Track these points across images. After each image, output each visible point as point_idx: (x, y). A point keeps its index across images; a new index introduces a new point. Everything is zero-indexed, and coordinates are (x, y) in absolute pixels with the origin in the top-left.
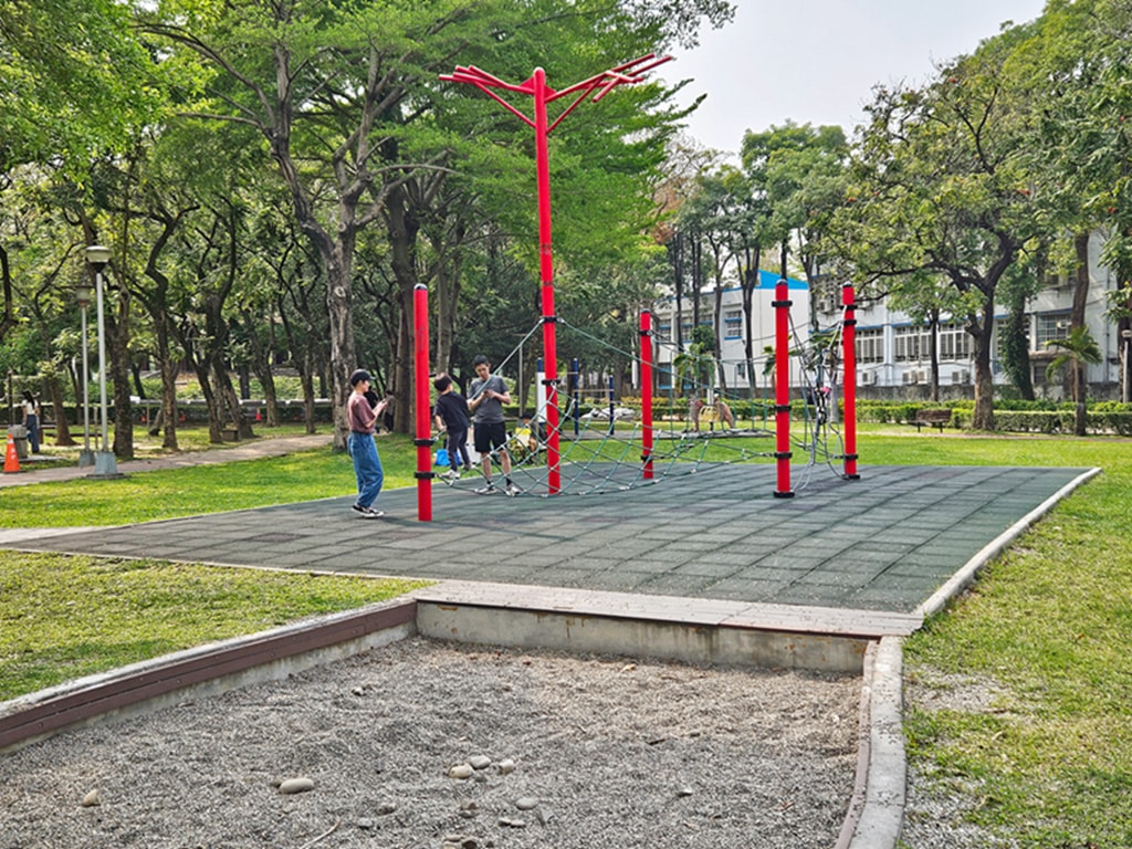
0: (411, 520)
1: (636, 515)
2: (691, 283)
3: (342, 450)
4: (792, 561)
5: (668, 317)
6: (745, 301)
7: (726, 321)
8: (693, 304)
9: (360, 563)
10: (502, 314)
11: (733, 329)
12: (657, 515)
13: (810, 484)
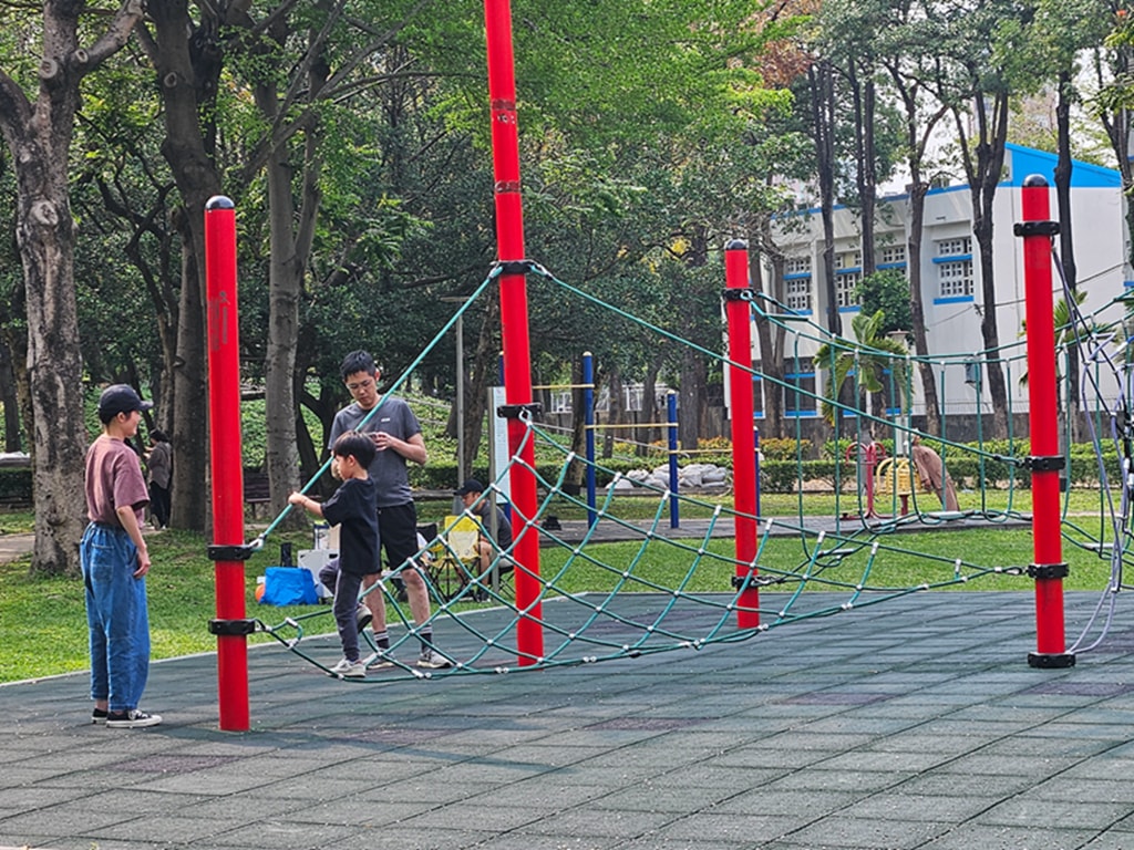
0: (206, 726)
1: (713, 712)
2: (854, 174)
3: (56, 568)
4: (1060, 810)
5: (803, 254)
6: (978, 216)
7: (937, 262)
8: (859, 221)
9: (86, 827)
10: (413, 250)
11: (951, 279)
12: (760, 712)
13: (1111, 635)
